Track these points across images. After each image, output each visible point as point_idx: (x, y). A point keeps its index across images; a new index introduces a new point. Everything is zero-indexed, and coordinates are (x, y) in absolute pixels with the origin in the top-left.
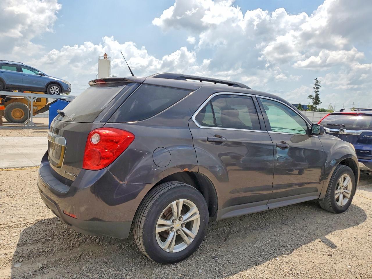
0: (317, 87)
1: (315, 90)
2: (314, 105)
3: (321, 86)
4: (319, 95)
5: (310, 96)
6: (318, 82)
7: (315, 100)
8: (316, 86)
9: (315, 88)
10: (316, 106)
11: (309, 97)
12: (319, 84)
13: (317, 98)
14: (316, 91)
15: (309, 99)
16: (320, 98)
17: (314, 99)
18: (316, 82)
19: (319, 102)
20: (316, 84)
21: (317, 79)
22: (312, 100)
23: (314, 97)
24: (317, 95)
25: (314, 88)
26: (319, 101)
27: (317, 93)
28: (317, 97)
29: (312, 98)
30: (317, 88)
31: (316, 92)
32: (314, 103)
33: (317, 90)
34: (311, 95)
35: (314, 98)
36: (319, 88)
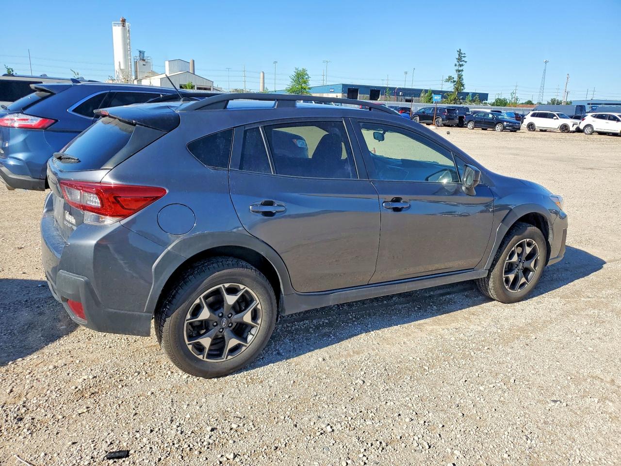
0: (460, 63)
1: (457, 68)
3: (466, 62)
4: (462, 76)
5: (450, 79)
6: (463, 55)
7: (457, 84)
9: (458, 64)
12: (463, 59)
13: (459, 81)
15: (447, 83)
16: (465, 82)
17: (455, 83)
18: (459, 55)
19: (462, 88)
20: (459, 59)
21: (460, 50)
22: (452, 84)
23: (456, 79)
24: (460, 77)
25: (455, 65)
28: (459, 79)
30: (461, 66)
32: (455, 89)
33: (460, 69)
34: (451, 76)
35: (454, 81)
36: (463, 65)
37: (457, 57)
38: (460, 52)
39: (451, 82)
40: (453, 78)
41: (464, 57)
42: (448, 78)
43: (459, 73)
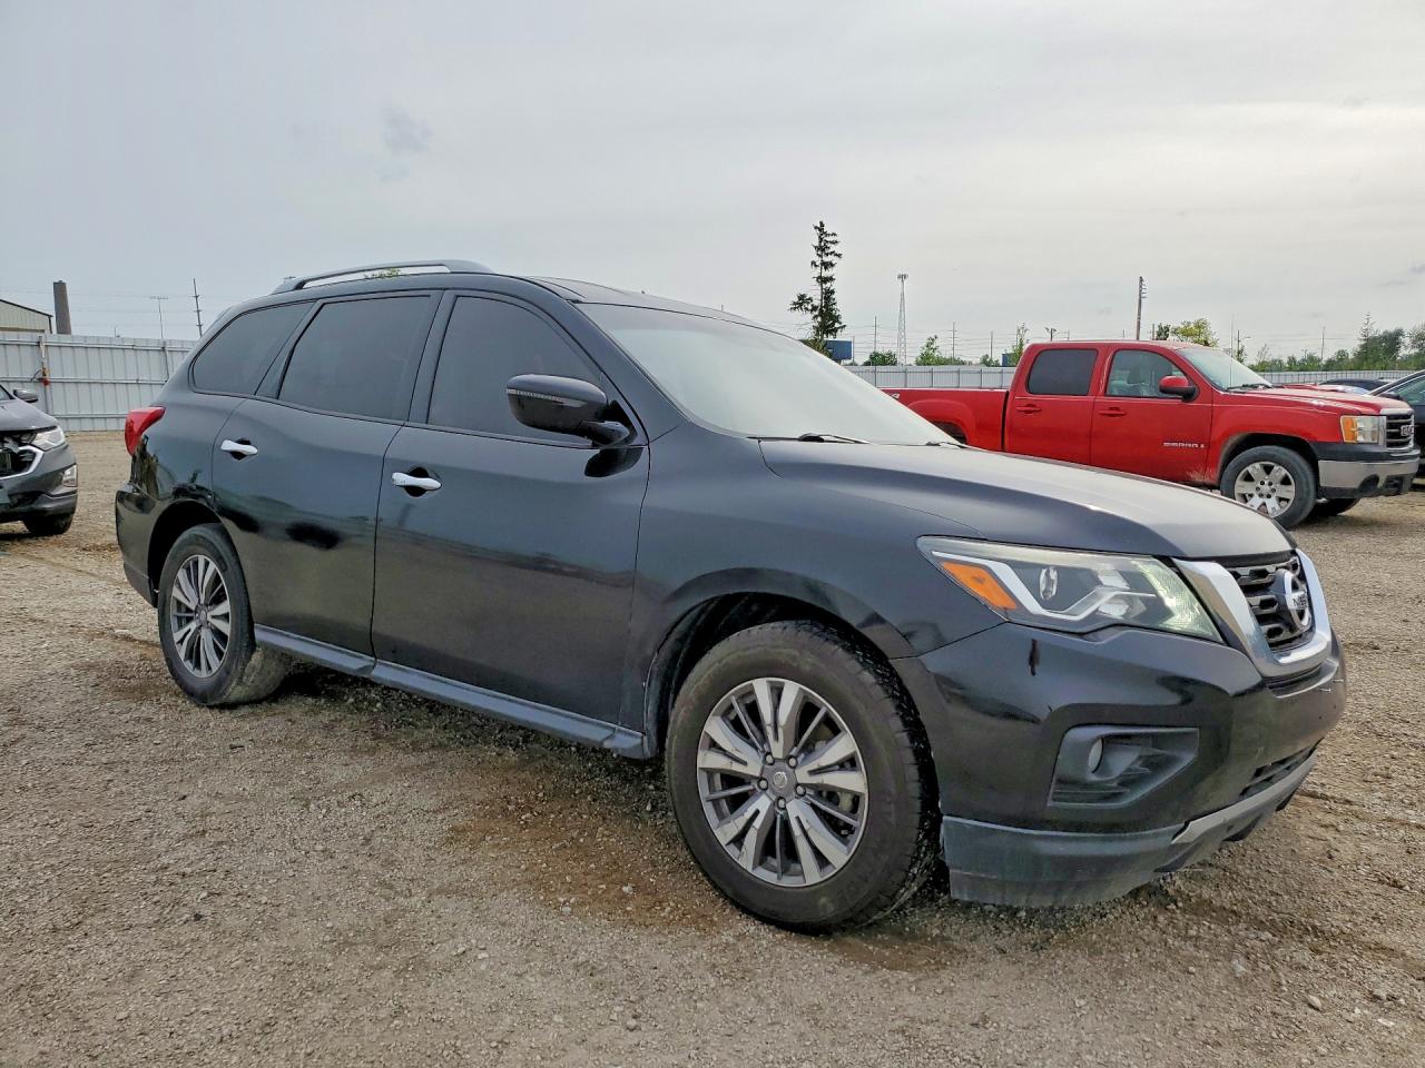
0: (826, 259)
1: (817, 272)
2: (818, 338)
3: (839, 256)
4: (833, 292)
5: (802, 301)
6: (828, 239)
7: (821, 311)
8: (820, 256)
11: (795, 303)
12: (833, 248)
13: (826, 306)
14: (820, 277)
15: (798, 312)
17: (817, 313)
18: (821, 240)
19: (837, 325)
20: (822, 249)
21: (821, 223)
22: (809, 316)
23: (816, 303)
24: (828, 295)
25: (813, 263)
26: (836, 319)
27: (828, 284)
28: (826, 302)
29: (810, 307)
30: (826, 265)
31: (823, 280)
32: (817, 329)
33: (826, 274)
34: (804, 295)
35: (814, 308)
36: (832, 265)
37: (817, 244)
39: (807, 309)
40: (810, 299)
41: (832, 243)
42: (796, 300)
43: (824, 286)
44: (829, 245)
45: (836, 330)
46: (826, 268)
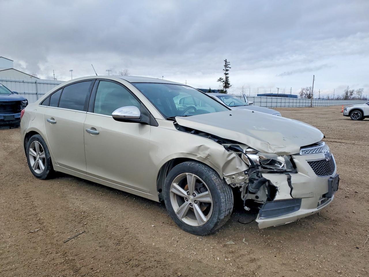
0: (227, 69)
1: (224, 72)
2: (224, 89)
3: (230, 68)
5: (220, 78)
6: (228, 63)
7: (225, 83)
8: (226, 68)
9: (225, 70)
10: (226, 90)
12: (229, 66)
13: (227, 81)
15: (219, 82)
16: (230, 81)
18: (226, 64)
20: (226, 66)
21: (226, 60)
22: (222, 83)
23: (224, 80)
24: (227, 78)
26: (229, 84)
28: (227, 79)
29: (222, 81)
30: (227, 70)
31: (226, 74)
32: (224, 87)
33: (227, 72)
38: (226, 61)
43: (226, 75)
44: (228, 65)
45: (229, 87)
46: (227, 71)
